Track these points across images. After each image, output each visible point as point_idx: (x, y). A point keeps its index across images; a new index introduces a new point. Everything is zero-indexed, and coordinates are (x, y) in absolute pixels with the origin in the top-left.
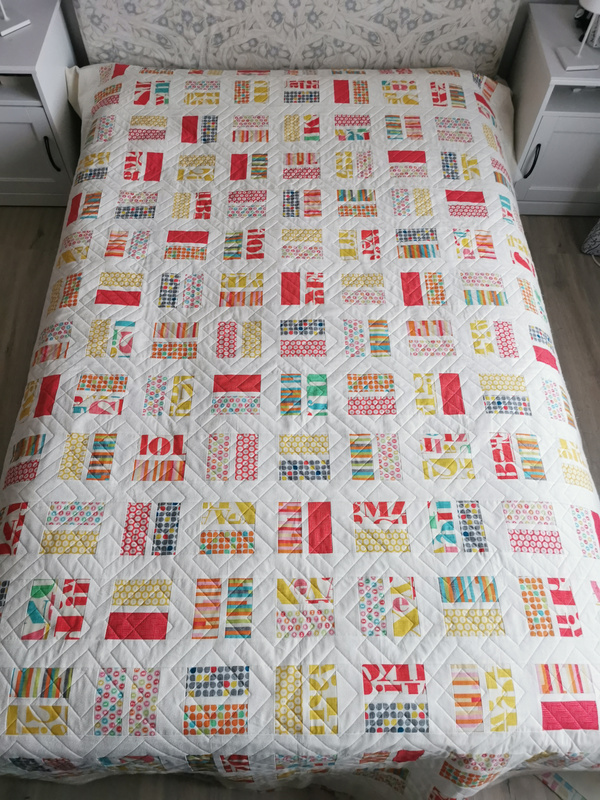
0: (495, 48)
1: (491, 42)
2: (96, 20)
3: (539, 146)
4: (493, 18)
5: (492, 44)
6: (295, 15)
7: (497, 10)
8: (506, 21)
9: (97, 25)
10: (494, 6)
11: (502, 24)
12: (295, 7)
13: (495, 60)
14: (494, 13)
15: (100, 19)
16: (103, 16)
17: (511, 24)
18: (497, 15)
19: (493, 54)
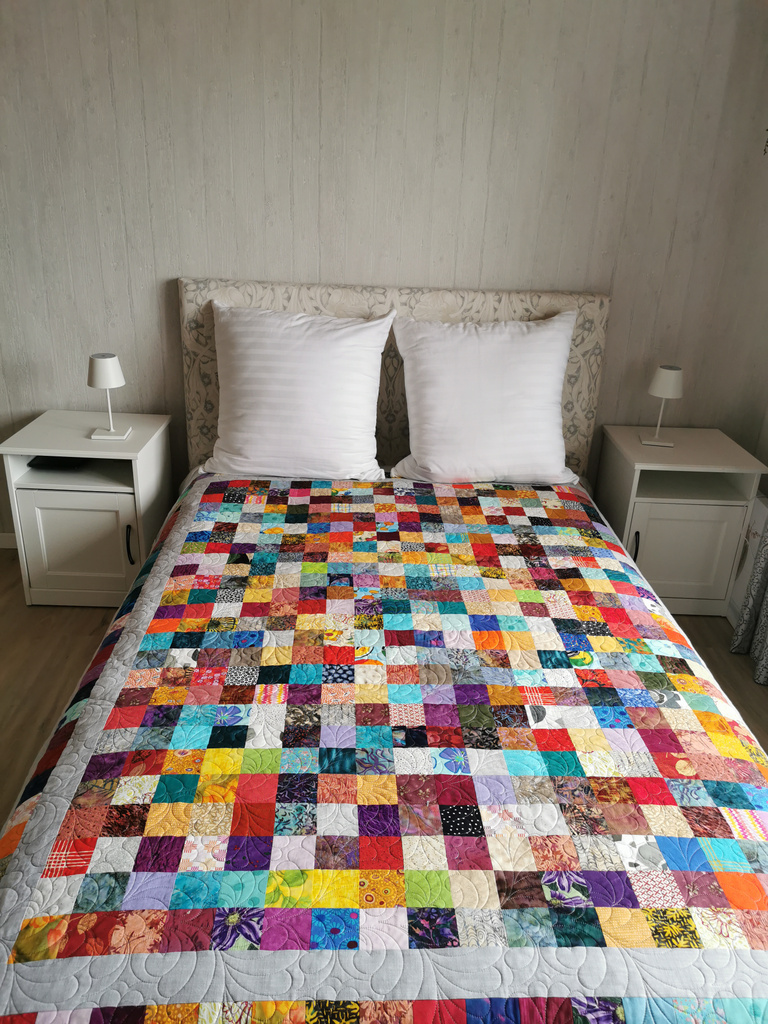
0: (578, 459)
1: (574, 454)
2: (205, 430)
3: (637, 533)
4: (573, 434)
5: (575, 457)
6: (390, 429)
7: (574, 425)
8: (584, 436)
9: (205, 434)
10: (571, 423)
11: (580, 438)
12: (389, 422)
13: (580, 470)
14: (572, 429)
15: (209, 430)
16: (213, 426)
17: (590, 439)
18: (576, 431)
19: (577, 465)
